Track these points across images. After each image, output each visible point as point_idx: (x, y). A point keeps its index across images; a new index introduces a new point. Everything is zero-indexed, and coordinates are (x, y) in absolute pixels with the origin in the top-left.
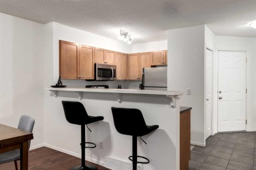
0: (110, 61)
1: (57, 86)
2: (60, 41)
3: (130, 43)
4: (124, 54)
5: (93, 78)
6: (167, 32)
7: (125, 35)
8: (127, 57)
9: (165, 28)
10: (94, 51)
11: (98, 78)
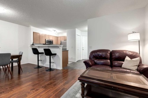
0: (51, 39)
1: (32, 45)
2: (33, 32)
3: (57, 33)
4: (56, 37)
5: (45, 43)
6: (67, 30)
7: (55, 31)
8: (57, 37)
9: (66, 29)
10: (45, 35)
11: (46, 44)
